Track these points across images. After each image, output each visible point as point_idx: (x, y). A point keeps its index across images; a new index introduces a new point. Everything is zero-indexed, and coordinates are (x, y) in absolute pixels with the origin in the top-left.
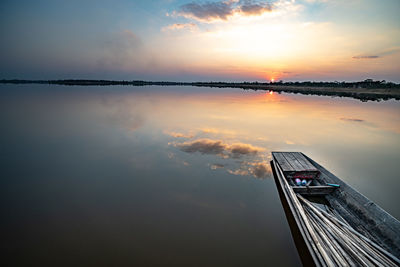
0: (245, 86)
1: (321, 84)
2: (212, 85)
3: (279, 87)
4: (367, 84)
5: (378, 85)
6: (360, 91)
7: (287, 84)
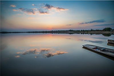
0: (43, 32)
1: (62, 31)
2: (33, 32)
3: (52, 32)
4: (70, 31)
5: (72, 31)
6: (69, 32)
7: (54, 31)
